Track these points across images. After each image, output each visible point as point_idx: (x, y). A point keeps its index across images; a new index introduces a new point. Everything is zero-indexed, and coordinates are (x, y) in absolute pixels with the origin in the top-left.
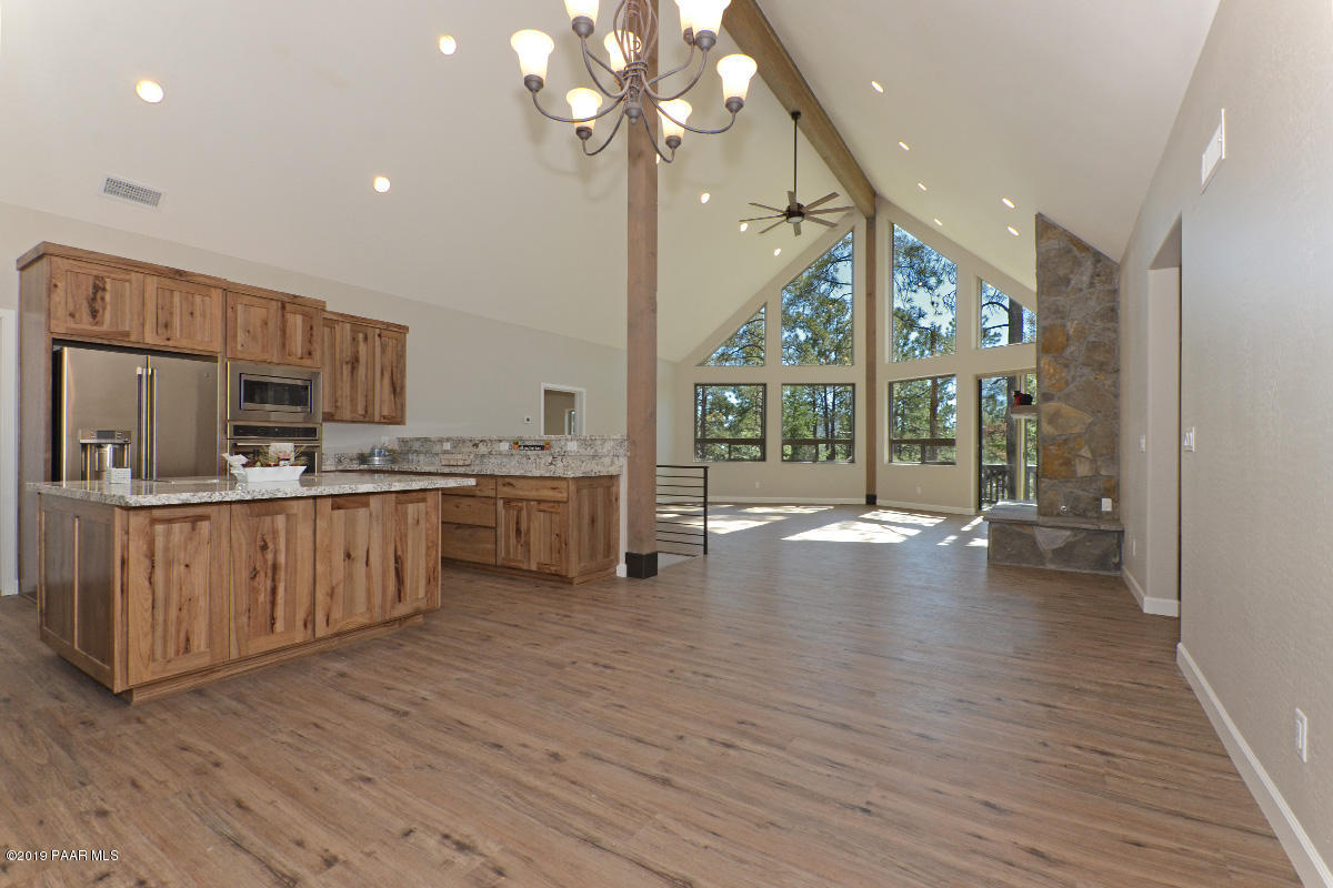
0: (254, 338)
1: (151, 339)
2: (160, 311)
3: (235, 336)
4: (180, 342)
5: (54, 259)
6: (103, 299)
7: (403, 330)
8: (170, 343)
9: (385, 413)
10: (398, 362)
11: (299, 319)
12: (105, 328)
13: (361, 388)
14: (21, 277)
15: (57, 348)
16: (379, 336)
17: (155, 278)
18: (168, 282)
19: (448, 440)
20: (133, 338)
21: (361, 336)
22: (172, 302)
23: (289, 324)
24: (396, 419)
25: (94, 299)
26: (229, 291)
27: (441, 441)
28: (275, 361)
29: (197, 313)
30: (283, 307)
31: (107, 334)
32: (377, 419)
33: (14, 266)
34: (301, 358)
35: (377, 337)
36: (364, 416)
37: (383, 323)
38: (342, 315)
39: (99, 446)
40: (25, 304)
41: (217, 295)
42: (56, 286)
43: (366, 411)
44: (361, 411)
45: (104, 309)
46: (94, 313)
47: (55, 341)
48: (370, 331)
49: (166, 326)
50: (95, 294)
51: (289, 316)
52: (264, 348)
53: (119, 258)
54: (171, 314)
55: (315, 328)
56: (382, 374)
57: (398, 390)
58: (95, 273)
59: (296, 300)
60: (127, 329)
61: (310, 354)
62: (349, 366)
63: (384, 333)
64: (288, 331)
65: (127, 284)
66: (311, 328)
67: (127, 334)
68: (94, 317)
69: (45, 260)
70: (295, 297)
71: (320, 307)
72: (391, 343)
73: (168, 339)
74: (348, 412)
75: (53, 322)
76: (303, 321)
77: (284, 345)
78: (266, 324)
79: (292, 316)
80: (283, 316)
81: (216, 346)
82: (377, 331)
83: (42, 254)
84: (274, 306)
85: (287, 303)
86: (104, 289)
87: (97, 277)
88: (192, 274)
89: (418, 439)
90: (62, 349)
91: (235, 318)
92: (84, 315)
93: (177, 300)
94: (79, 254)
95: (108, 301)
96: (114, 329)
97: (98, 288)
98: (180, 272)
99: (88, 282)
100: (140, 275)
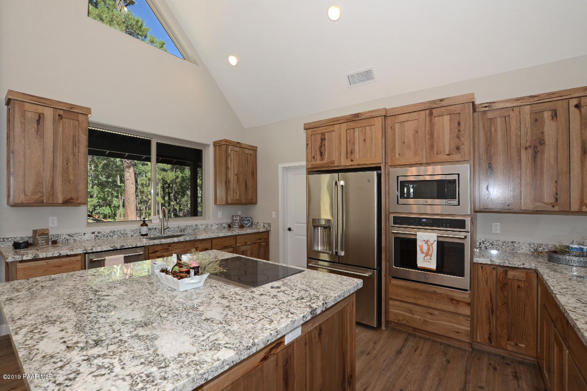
0: (408, 146)
1: (344, 163)
2: (348, 143)
3: (394, 148)
4: (359, 161)
5: (307, 131)
6: (324, 145)
8: (354, 163)
11: (446, 119)
12: (325, 161)
16: (577, 106)
17: (345, 124)
18: (352, 124)
20: (336, 164)
21: (548, 115)
22: (354, 136)
23: (436, 127)
25: (321, 146)
26: (388, 115)
29: (368, 140)
30: (431, 114)
31: (326, 164)
32: (575, 207)
35: (573, 109)
38: (518, 100)
41: (378, 122)
42: (308, 145)
43: (557, 200)
44: (548, 198)
45: (325, 150)
46: (321, 154)
48: (561, 105)
49: (352, 153)
50: (321, 143)
51: (436, 120)
52: (416, 153)
54: (354, 144)
55: (462, 124)
58: (320, 132)
59: (443, 103)
60: (334, 159)
61: (458, 148)
62: (530, 151)
64: (436, 134)
65: (334, 133)
66: (459, 124)
67: (333, 163)
68: (322, 156)
70: (442, 100)
71: (468, 100)
73: (353, 161)
75: (307, 163)
76: (451, 120)
77: (432, 146)
78: (417, 132)
79: (440, 118)
80: (431, 120)
81: (380, 159)
82: (574, 101)
84: (422, 115)
85: (434, 109)
86: (325, 139)
87: (322, 134)
88: (365, 113)
91: (394, 135)
92: (318, 157)
93: (357, 134)
94: (315, 124)
95: (326, 145)
96: (329, 161)
97: (323, 140)
98: (357, 115)
99: (319, 137)
100: (339, 125)
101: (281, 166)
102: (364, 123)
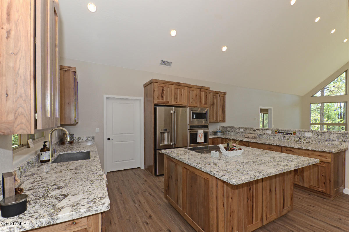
0: (194, 100)
1: (173, 103)
2: (175, 95)
3: (190, 100)
4: (179, 103)
5: (155, 83)
6: (164, 93)
7: (225, 93)
8: (177, 103)
9: (221, 119)
10: (224, 103)
11: (204, 93)
12: (164, 100)
13: (215, 112)
14: (144, 89)
15: (155, 107)
16: (219, 96)
17: (174, 86)
18: (177, 86)
19: (242, 128)
20: (170, 103)
21: (215, 96)
23: (201, 95)
24: (223, 121)
25: (162, 93)
26: (189, 87)
27: (239, 128)
28: (198, 106)
29: (182, 95)
30: (200, 90)
31: (165, 102)
32: (219, 121)
33: (143, 86)
34: (204, 105)
35: (219, 97)
36: (215, 120)
37: (220, 92)
39: (164, 133)
40: (146, 95)
41: (186, 88)
42: (155, 90)
43: (216, 119)
45: (164, 95)
46: (162, 97)
47: (155, 105)
48: (217, 95)
49: (176, 99)
50: (162, 91)
51: (201, 93)
52: (196, 103)
53: (167, 81)
54: (177, 95)
56: (220, 108)
57: (224, 112)
58: (162, 86)
59: (203, 88)
60: (168, 100)
61: (206, 103)
62: (212, 106)
63: (221, 95)
64: (201, 98)
65: (168, 88)
66: (206, 96)
67: (168, 102)
68: (162, 98)
69: (152, 84)
70: (203, 87)
71: (208, 89)
72: (222, 98)
73: (177, 102)
74: (212, 120)
75: (155, 100)
76: (205, 94)
77: (200, 101)
78: (196, 95)
81: (186, 103)
82: (219, 95)
83: (151, 82)
84: (198, 90)
85: (201, 89)
86: (164, 90)
87: (163, 87)
88: (181, 83)
89: (229, 127)
90: (156, 107)
91: (190, 95)
92: (160, 97)
93: (178, 91)
94: (159, 81)
95: (165, 93)
96: (166, 101)
97: (163, 90)
98: (179, 83)
99: (161, 88)
100: (171, 85)
101: (105, 96)
102: (180, 87)
